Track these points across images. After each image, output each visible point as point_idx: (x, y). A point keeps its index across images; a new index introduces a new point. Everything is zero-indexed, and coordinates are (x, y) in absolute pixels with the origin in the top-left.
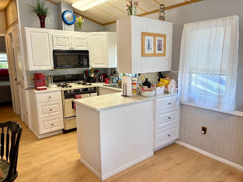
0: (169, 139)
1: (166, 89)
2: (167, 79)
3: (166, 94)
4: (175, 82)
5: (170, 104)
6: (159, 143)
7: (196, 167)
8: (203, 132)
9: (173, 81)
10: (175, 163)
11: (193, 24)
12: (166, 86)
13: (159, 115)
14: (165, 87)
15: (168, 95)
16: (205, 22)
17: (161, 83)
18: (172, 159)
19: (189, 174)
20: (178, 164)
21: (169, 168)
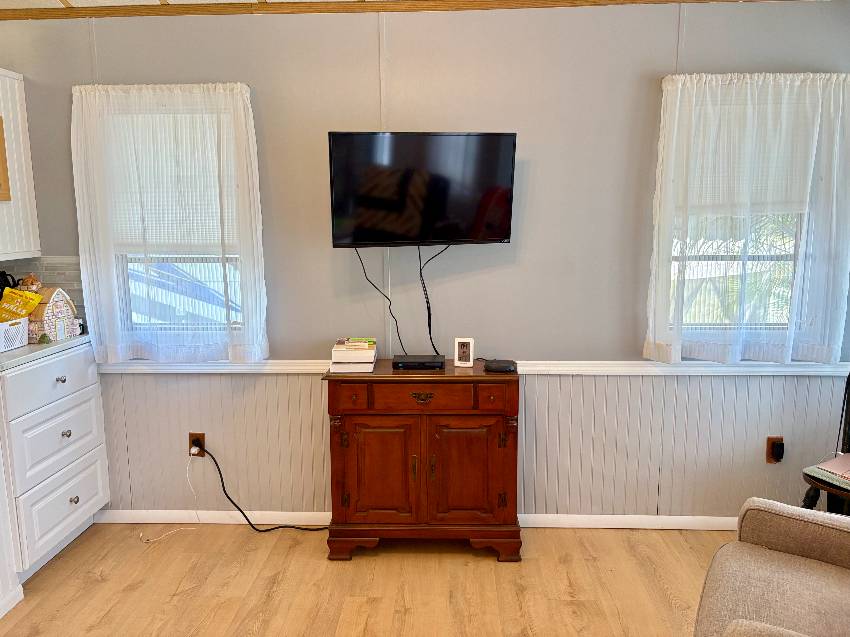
0: (76, 514)
1: (34, 327)
2: (34, 288)
3: (37, 347)
4: (68, 298)
5: (64, 381)
6: (41, 543)
7: (194, 567)
8: (195, 450)
9: (59, 295)
10: (122, 588)
11: (107, 91)
12: (34, 316)
13: (25, 431)
14: (30, 322)
15: (48, 350)
16: (151, 91)
17: (12, 307)
18: (104, 580)
19: (179, 601)
20: (132, 588)
21: (102, 613)
